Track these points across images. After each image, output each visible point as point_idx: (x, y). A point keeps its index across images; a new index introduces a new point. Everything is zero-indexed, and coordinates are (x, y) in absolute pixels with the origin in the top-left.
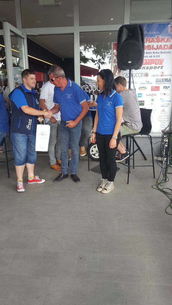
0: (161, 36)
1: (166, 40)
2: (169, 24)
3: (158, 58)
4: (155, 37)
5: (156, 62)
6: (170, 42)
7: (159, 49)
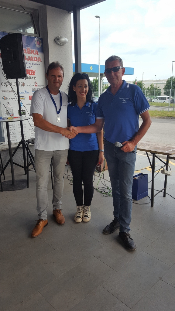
0: (31, 48)
1: (35, 52)
6: (38, 54)
7: (31, 60)
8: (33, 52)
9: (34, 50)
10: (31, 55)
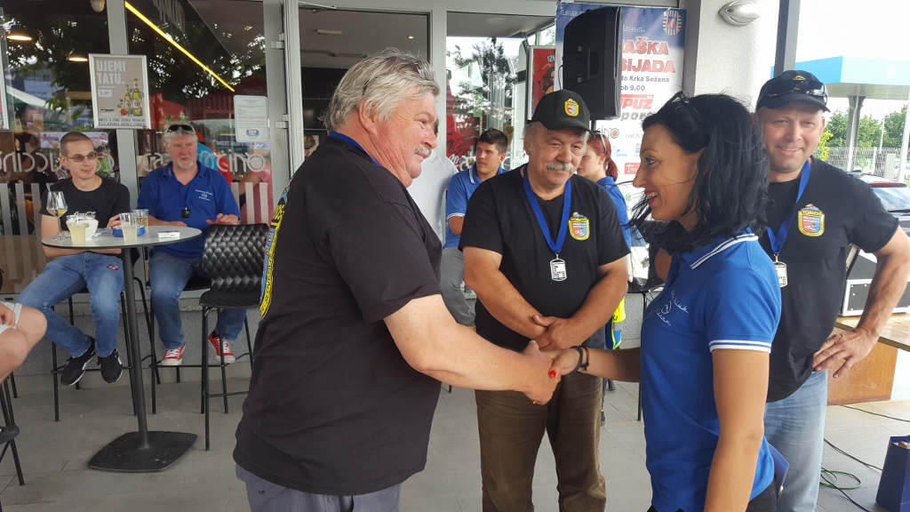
0: (649, 39)
1: (657, 48)
2: (665, 10)
3: (640, 92)
4: (635, 40)
5: (637, 100)
6: (667, 53)
7: (643, 70)
8: (652, 48)
9: (656, 44)
10: (644, 57)
